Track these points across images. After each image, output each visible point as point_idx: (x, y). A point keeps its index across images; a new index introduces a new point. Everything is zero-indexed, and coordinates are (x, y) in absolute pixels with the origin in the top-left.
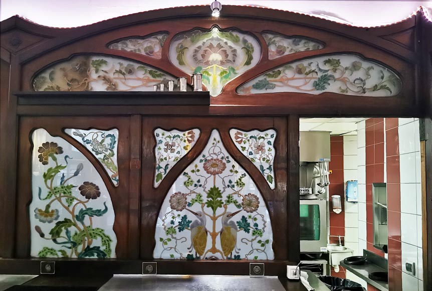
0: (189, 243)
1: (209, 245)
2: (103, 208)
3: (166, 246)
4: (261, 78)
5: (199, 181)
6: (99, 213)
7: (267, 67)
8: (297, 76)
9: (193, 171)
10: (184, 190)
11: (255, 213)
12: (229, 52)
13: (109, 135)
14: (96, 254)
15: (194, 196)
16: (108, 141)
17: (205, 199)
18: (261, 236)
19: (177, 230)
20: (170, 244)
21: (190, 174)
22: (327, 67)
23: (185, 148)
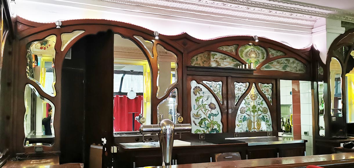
0: (246, 126)
1: (253, 127)
2: (217, 113)
3: (239, 127)
4: (267, 64)
5: (249, 103)
6: (216, 115)
7: (268, 60)
8: (278, 64)
9: (247, 99)
10: (244, 106)
11: (266, 114)
12: (257, 54)
13: (219, 84)
14: (215, 131)
15: (247, 108)
16: (218, 86)
17: (251, 109)
18: (269, 123)
19: (242, 121)
20: (241, 127)
21: (246, 100)
22: (286, 62)
23: (244, 90)
